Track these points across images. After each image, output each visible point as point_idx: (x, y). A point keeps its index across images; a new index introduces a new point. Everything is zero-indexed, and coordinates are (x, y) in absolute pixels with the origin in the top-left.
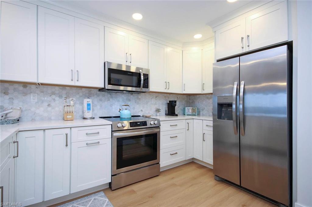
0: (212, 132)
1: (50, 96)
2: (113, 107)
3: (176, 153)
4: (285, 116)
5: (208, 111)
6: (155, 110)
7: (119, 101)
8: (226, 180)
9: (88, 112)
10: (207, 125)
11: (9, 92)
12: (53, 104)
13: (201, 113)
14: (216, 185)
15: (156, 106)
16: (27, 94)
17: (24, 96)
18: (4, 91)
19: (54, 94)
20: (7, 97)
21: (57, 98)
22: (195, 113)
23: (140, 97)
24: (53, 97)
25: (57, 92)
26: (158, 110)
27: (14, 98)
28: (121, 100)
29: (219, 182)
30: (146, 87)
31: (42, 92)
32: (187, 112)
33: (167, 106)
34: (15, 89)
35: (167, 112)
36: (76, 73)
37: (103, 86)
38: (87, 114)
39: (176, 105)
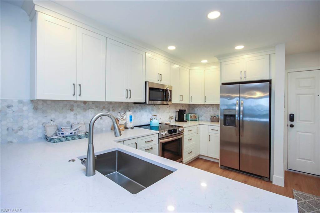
0: (219, 135)
1: (102, 110)
2: (143, 117)
3: (191, 152)
5: (206, 117)
6: (168, 117)
7: (146, 111)
8: (228, 168)
9: (130, 123)
10: (212, 130)
11: (74, 108)
13: (200, 119)
14: (223, 172)
15: (169, 114)
16: (86, 110)
17: (84, 111)
18: (70, 108)
19: (105, 108)
20: (72, 113)
22: (197, 119)
23: (159, 107)
25: (106, 107)
26: (171, 118)
27: (77, 114)
28: (148, 111)
29: (224, 170)
30: (171, 100)
31: (97, 107)
32: (190, 118)
33: (177, 114)
34: (78, 105)
35: (177, 119)
36: (129, 92)
37: (144, 102)
38: (130, 125)
39: (185, 113)
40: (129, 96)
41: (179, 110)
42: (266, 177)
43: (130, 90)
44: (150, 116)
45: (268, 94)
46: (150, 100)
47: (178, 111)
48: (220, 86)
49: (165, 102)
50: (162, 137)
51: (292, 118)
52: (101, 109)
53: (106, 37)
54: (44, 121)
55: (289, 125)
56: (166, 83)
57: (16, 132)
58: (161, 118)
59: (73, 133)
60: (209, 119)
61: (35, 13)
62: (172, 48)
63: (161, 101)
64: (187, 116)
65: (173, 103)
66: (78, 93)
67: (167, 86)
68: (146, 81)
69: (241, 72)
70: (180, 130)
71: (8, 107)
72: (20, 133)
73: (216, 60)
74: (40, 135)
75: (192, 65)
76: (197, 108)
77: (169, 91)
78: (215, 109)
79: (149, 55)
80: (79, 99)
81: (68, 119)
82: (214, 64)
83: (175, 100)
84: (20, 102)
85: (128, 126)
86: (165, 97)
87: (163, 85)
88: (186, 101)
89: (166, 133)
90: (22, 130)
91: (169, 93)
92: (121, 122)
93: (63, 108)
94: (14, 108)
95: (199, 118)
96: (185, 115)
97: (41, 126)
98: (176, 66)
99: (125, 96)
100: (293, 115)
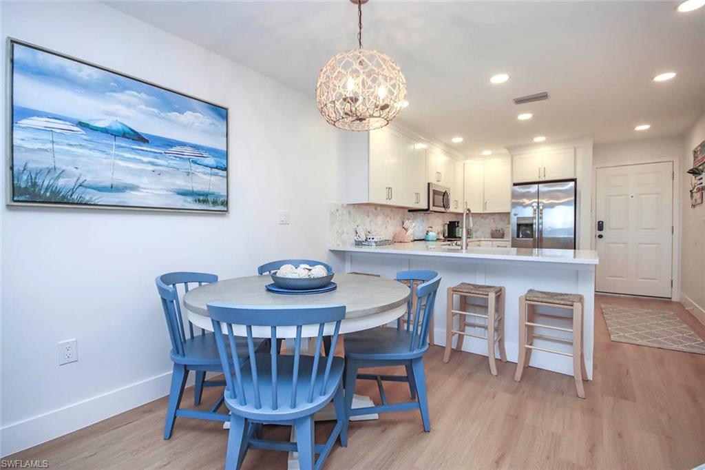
5: (484, 232)
11: (370, 214)
30: (448, 207)
33: (447, 228)
35: (446, 235)
36: (418, 195)
37: (427, 208)
39: (458, 226)
40: (418, 201)
41: (450, 222)
44: (427, 228)
45: (573, 198)
46: (434, 205)
47: (448, 225)
48: (511, 187)
49: (443, 210)
51: (600, 226)
55: (598, 235)
57: (341, 236)
60: (489, 235)
63: (442, 207)
65: (449, 211)
68: (429, 182)
69: (539, 169)
71: (337, 210)
73: (505, 152)
75: (466, 157)
83: (451, 207)
84: (342, 206)
86: (443, 201)
88: (460, 209)
90: (344, 234)
91: (449, 198)
93: (363, 214)
94: (340, 212)
96: (458, 229)
99: (414, 201)
100: (602, 222)
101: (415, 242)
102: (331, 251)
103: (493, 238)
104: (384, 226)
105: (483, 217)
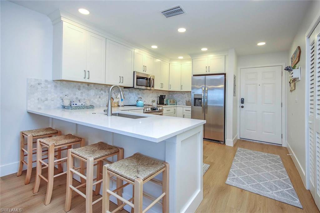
0: (191, 114)
2: (131, 99)
4: (223, 105)
5: (183, 102)
6: (151, 101)
9: (121, 102)
10: (186, 110)
11: (81, 88)
12: (101, 97)
15: (152, 98)
18: (78, 88)
20: (80, 92)
21: (103, 93)
22: (175, 103)
24: (102, 92)
25: (103, 89)
26: (153, 101)
27: (83, 92)
28: (134, 94)
30: (153, 87)
31: (96, 89)
32: (170, 102)
33: (159, 99)
34: (83, 86)
35: (158, 103)
36: (122, 78)
37: (132, 86)
38: (121, 104)
39: (165, 98)
40: (121, 82)
41: (160, 95)
42: (222, 141)
43: (122, 77)
44: (137, 99)
46: (137, 85)
47: (159, 97)
48: (192, 77)
49: (149, 88)
50: (146, 111)
51: (242, 101)
52: (100, 91)
53: (106, 38)
54: (61, 95)
55: (241, 106)
56: (149, 73)
57: (44, 102)
58: (145, 101)
59: (83, 104)
60: (185, 104)
61: (61, 22)
62: (154, 47)
63: (146, 86)
64: (167, 101)
65: (155, 89)
66: (87, 77)
67: (151, 76)
68: (134, 71)
69: (206, 67)
70: (160, 108)
71: (39, 84)
72: (46, 102)
73: (189, 57)
74: (59, 105)
75: (171, 60)
76: (176, 95)
77: (152, 80)
78: (189, 95)
79: (136, 51)
80: (87, 81)
81: (77, 96)
82: (188, 60)
83: (157, 87)
84: (46, 81)
85: (119, 105)
86: (149, 83)
87: (147, 75)
88: (165, 88)
89: (150, 109)
90: (47, 101)
91: (152, 81)
92: (115, 100)
93: (73, 88)
94: (43, 85)
95: (177, 103)
96: (165, 100)
97: (59, 99)
98: (158, 60)
99: (119, 81)
100: (243, 99)
101: (125, 107)
102: (29, 113)
103: (187, 105)
104: (98, 96)
105: (182, 94)
